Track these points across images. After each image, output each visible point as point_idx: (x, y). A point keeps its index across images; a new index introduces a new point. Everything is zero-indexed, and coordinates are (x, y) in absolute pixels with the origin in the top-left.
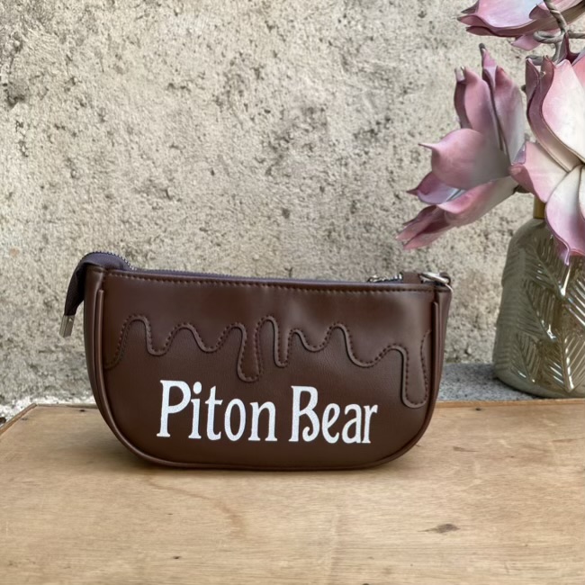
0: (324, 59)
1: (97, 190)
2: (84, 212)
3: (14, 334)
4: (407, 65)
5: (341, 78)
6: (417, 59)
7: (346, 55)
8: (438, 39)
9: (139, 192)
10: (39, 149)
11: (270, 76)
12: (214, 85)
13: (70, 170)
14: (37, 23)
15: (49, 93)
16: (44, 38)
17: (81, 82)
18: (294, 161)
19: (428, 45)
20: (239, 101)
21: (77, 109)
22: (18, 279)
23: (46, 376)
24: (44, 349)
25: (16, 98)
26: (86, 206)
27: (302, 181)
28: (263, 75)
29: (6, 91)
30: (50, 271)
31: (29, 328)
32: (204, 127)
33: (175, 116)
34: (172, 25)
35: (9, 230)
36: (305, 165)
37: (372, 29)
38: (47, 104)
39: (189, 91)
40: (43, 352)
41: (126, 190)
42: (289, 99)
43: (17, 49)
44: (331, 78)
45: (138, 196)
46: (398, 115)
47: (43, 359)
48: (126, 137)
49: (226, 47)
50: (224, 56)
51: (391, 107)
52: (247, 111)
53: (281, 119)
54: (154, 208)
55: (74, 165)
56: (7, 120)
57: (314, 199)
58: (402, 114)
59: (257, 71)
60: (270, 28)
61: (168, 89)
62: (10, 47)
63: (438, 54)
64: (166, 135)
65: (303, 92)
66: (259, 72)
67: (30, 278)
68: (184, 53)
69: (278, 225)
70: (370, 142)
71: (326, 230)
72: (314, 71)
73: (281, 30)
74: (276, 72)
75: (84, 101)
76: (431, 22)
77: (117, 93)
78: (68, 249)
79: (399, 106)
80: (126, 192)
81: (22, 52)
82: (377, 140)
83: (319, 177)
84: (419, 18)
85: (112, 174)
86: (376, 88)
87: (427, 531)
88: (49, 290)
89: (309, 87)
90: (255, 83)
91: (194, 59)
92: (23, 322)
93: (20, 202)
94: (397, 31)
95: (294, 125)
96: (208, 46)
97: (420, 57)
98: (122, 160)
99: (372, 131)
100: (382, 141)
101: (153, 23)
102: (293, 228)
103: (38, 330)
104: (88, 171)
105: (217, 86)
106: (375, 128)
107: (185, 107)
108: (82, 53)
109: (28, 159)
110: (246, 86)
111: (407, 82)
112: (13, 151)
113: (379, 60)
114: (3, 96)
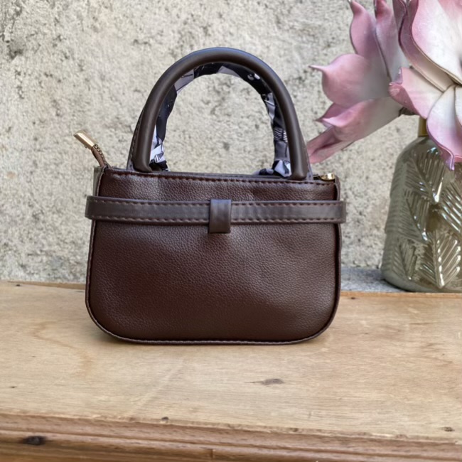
0: (261, 18)
1: (76, 126)
2: (65, 143)
3: (9, 239)
4: (331, 23)
5: (274, 35)
6: (339, 18)
7: (279, 15)
9: (109, 128)
10: (33, 92)
11: (216, 33)
12: (170, 41)
13: (55, 110)
15: (41, 48)
16: (38, 4)
17: (66, 39)
18: (234, 103)
22: (14, 195)
23: (33, 274)
24: (31, 253)
25: (15, 52)
26: (67, 138)
27: (241, 119)
28: (210, 32)
29: (8, 46)
30: (37, 190)
31: (21, 236)
33: (138, 66)
35: (8, 156)
36: (243, 106)
39: (150, 45)
40: (31, 255)
41: (98, 126)
43: (18, 13)
44: (266, 34)
45: (107, 131)
47: (30, 260)
48: (100, 83)
49: (180, 10)
51: (317, 58)
54: (119, 141)
55: (59, 105)
56: (9, 70)
57: (250, 135)
59: (205, 29)
61: (133, 45)
62: (12, 12)
64: (131, 81)
66: (207, 30)
67: (23, 195)
68: (147, 15)
69: (220, 156)
70: (298, 88)
71: (259, 161)
72: (252, 28)
74: (221, 30)
75: (68, 54)
77: (93, 48)
78: (52, 173)
79: (323, 57)
80: (98, 127)
81: (21, 16)
82: (304, 86)
83: (254, 116)
85: (89, 113)
86: (303, 42)
87: (254, 383)
88: (37, 206)
89: (247, 42)
90: (204, 38)
91: (155, 20)
92: (16, 231)
93: (16, 135)
96: (167, 9)
97: (342, 17)
98: (96, 101)
99: (300, 78)
100: (308, 87)
102: (232, 159)
103: (28, 237)
104: (69, 110)
105: (172, 42)
106: (303, 76)
107: (147, 59)
108: (67, 16)
109: (24, 100)
110: (196, 41)
111: (330, 37)
112: (13, 94)
113: (307, 19)
114: (6, 50)
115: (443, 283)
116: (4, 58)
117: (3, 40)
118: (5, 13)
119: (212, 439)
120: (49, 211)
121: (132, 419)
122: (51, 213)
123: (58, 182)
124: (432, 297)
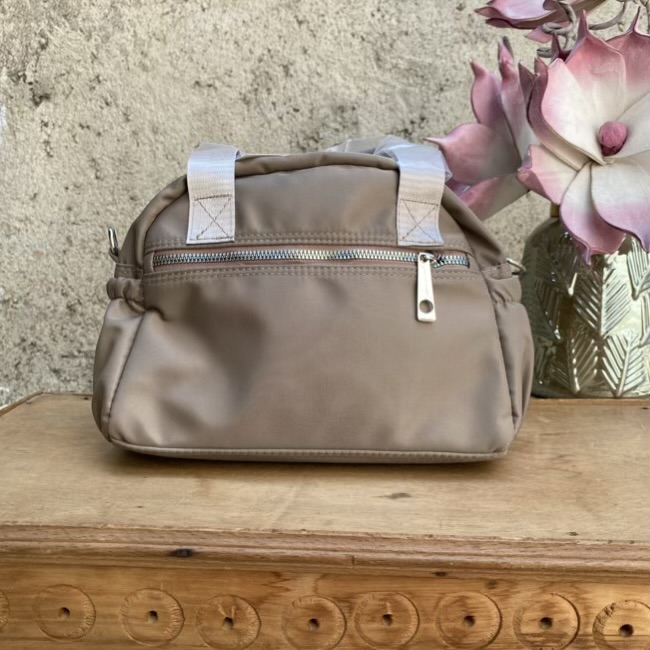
0: (356, 55)
1: (121, 192)
2: (108, 214)
3: (37, 338)
4: (444, 61)
5: (373, 75)
6: (454, 55)
7: (379, 51)
8: (478, 33)
10: (63, 149)
11: (300, 73)
12: (241, 83)
13: (94, 171)
14: (63, 20)
15: (73, 92)
16: (70, 36)
17: (106, 80)
19: (467, 39)
20: (267, 99)
21: (102, 108)
22: (42, 281)
23: (69, 381)
24: (65, 354)
25: (41, 97)
26: (110, 207)
28: (292, 72)
29: (31, 89)
30: (73, 274)
31: (52, 333)
32: (231, 126)
33: (200, 115)
34: (199, 21)
35: (33, 231)
37: (407, 23)
38: (72, 103)
39: (216, 88)
40: (66, 357)
41: (151, 191)
42: (318, 97)
43: (43, 47)
44: (363, 75)
46: (434, 113)
47: (66, 364)
48: (151, 136)
49: (253, 43)
50: (251, 52)
51: (426, 105)
52: (275, 109)
53: (311, 118)
55: (99, 165)
56: (33, 120)
58: (437, 112)
59: (286, 68)
60: (300, 23)
61: (194, 88)
62: (35, 45)
63: (477, 49)
64: (192, 135)
65: (333, 90)
66: (288, 70)
67: (54, 281)
68: (211, 50)
72: (345, 67)
73: (311, 25)
74: (305, 68)
75: (110, 100)
76: (470, 15)
77: (143, 92)
78: (91, 252)
79: (434, 104)
81: (48, 50)
82: (411, 140)
84: (457, 11)
85: (136, 175)
86: (410, 85)
87: (380, 497)
88: (73, 294)
89: (339, 85)
90: (284, 81)
91: (221, 56)
92: (46, 326)
93: (44, 203)
94: (434, 25)
95: (323, 125)
96: (236, 42)
97: (458, 53)
98: (146, 160)
99: (406, 131)
100: (416, 141)
101: (179, 19)
103: (61, 334)
104: (112, 172)
105: (244, 84)
106: (409, 127)
107: (211, 106)
108: (107, 51)
109: (53, 159)
110: (274, 83)
111: (443, 79)
112: (38, 151)
113: (414, 55)
114: (28, 95)
115: (578, 387)
116: (25, 105)
117: (24, 81)
118: (27, 47)
119: (353, 547)
120: (89, 301)
121: (274, 531)
122: (91, 303)
123: (100, 264)
124: (566, 404)
